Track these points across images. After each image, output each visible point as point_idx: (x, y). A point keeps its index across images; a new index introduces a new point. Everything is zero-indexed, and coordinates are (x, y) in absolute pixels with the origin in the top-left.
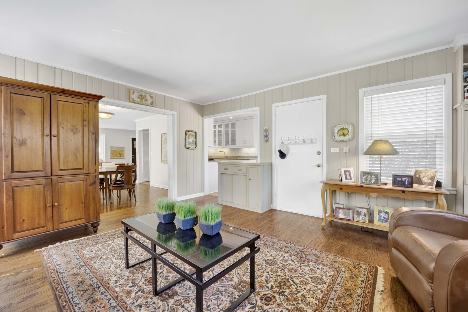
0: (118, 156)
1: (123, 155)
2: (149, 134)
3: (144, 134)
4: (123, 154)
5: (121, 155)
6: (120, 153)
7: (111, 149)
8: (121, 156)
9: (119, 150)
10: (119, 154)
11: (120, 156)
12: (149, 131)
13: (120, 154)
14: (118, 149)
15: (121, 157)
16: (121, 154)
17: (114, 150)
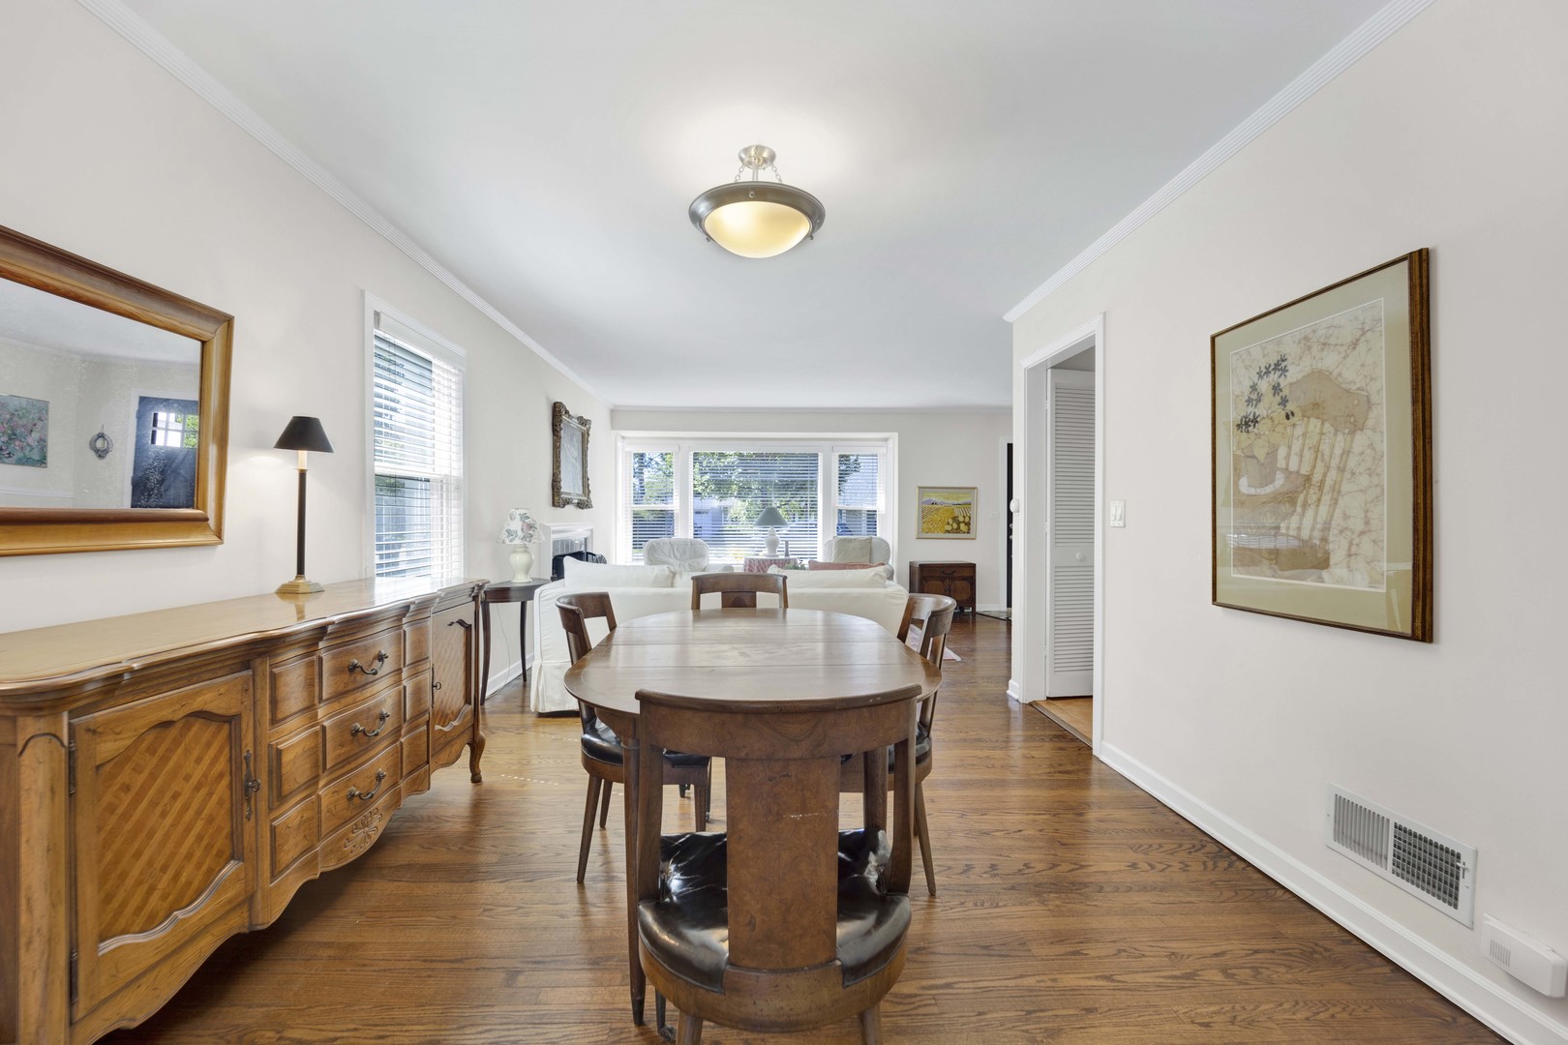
0: (949, 528)
1: (968, 524)
2: (1092, 389)
3: (1058, 390)
4: (967, 520)
5: (959, 523)
6: (957, 512)
7: (920, 496)
8: (959, 528)
9: (950, 502)
10: (951, 521)
11: (955, 526)
12: (1091, 369)
13: (955, 519)
14: (947, 498)
15: (958, 530)
16: (961, 519)
17: (934, 499)
